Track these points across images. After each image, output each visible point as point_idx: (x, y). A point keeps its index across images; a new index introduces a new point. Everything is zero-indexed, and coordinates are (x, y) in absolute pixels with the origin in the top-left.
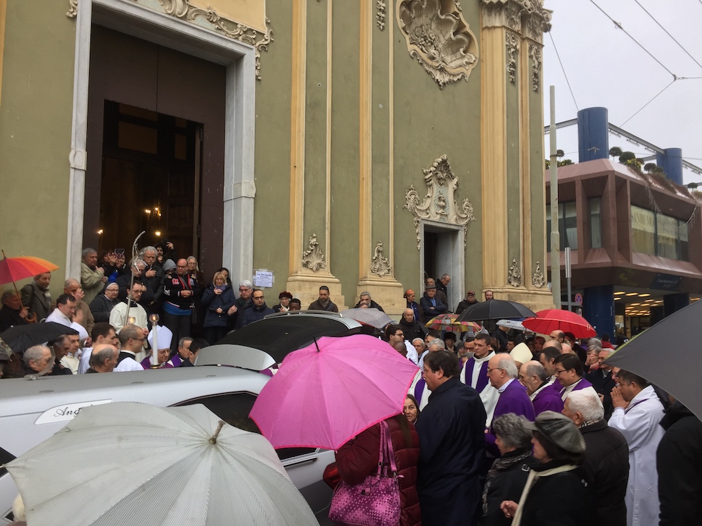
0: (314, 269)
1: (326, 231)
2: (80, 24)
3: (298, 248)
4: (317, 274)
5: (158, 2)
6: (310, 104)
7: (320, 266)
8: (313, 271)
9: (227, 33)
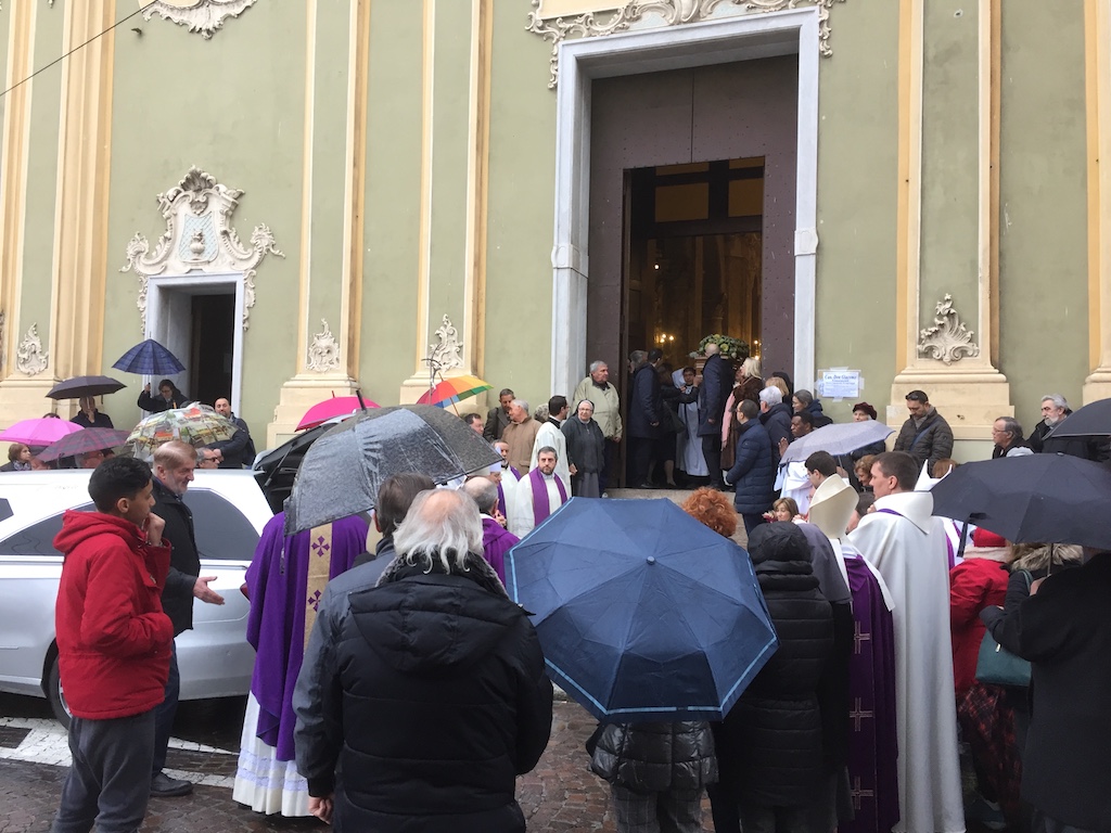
0: (947, 358)
1: (980, 285)
2: (562, 93)
3: (909, 325)
4: (953, 369)
5: (657, 15)
6: (935, 57)
7: (963, 352)
8: (945, 363)
9: (765, 7)
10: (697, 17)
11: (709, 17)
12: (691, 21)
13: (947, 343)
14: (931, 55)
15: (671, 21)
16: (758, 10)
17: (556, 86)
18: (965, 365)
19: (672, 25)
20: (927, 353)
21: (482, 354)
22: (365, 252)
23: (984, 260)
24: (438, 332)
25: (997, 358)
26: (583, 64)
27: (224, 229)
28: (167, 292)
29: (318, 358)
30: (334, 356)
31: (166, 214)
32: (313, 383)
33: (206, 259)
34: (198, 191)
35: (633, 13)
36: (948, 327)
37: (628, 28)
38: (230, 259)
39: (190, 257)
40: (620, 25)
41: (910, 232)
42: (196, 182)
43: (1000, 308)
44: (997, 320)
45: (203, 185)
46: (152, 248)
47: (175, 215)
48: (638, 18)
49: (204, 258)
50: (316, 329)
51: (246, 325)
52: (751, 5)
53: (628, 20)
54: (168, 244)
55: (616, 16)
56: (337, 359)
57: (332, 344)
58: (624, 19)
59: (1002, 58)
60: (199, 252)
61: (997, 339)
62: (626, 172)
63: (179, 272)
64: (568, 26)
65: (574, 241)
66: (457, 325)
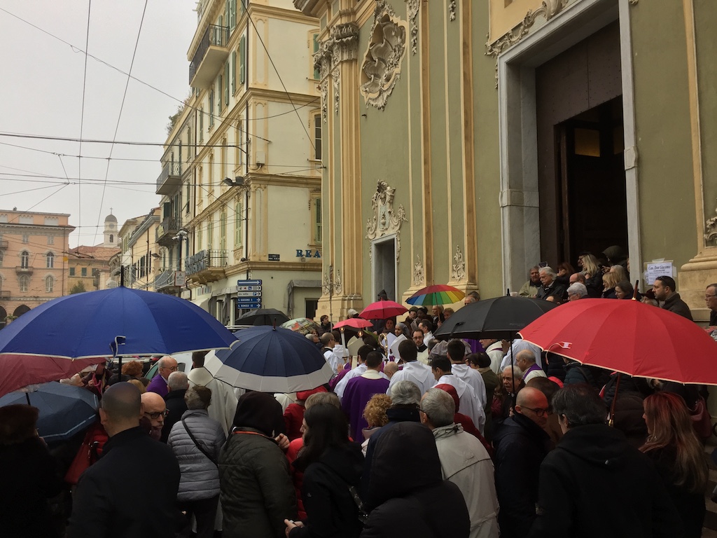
5: (541, 16)
10: (559, 9)
11: (567, 5)
12: (557, 12)
15: (547, 18)
17: (498, 85)
19: (548, 20)
20: (712, 241)
21: (477, 267)
24: (455, 257)
26: (510, 65)
27: (390, 210)
28: (377, 247)
29: (417, 277)
30: (422, 274)
31: (373, 207)
34: (382, 192)
35: (530, 21)
37: (527, 32)
38: (392, 226)
39: (382, 227)
40: (523, 33)
42: (381, 188)
45: (383, 189)
46: (372, 225)
47: (377, 206)
48: (532, 24)
49: (386, 227)
50: (416, 261)
51: (398, 261)
53: (527, 27)
54: (376, 222)
55: (520, 28)
56: (423, 278)
57: (421, 269)
58: (525, 27)
60: (384, 224)
63: (379, 236)
64: (501, 44)
65: (513, 186)
66: (462, 251)
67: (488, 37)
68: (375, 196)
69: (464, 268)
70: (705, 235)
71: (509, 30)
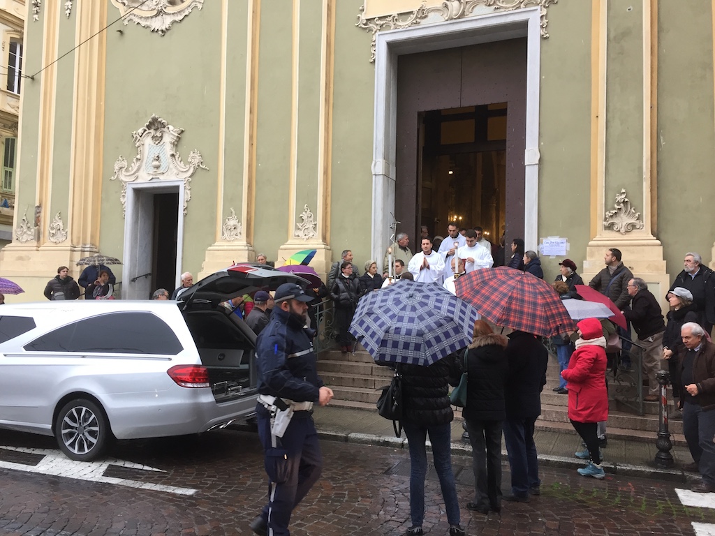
0: (623, 230)
1: (644, 183)
2: (378, 64)
3: (598, 208)
4: (626, 237)
5: (438, 14)
6: (615, 38)
7: (633, 226)
8: (622, 234)
9: (506, 8)
10: (462, 15)
11: (470, 15)
12: (459, 18)
13: (623, 220)
14: (612, 36)
15: (446, 18)
16: (501, 10)
17: (374, 60)
18: (635, 234)
19: (447, 20)
20: (610, 227)
21: (329, 228)
22: (257, 166)
23: (646, 166)
24: (301, 215)
25: (655, 230)
26: (392, 46)
27: (172, 153)
28: (138, 192)
29: (229, 232)
30: (238, 231)
31: (138, 144)
32: (226, 248)
33: (161, 172)
34: (156, 130)
35: (423, 13)
36: (624, 210)
37: (419, 23)
38: (176, 171)
39: (152, 170)
40: (414, 22)
41: (599, 150)
42: (155, 124)
43: (658, 198)
44: (655, 205)
45: (159, 126)
46: (129, 165)
47: (143, 145)
48: (426, 17)
49: (160, 171)
50: (227, 215)
51: (185, 212)
52: (497, 7)
53: (419, 18)
54: (139, 162)
55: (412, 15)
56: (240, 233)
57: (237, 223)
58: (417, 17)
59: (658, 37)
60: (157, 167)
61: (655, 218)
62: (419, 114)
63: (145, 179)
64: (382, 23)
65: (386, 158)
66: (313, 210)
67: (363, 10)
68: (140, 131)
69: (315, 228)
70: (604, 223)
71: (395, 13)
